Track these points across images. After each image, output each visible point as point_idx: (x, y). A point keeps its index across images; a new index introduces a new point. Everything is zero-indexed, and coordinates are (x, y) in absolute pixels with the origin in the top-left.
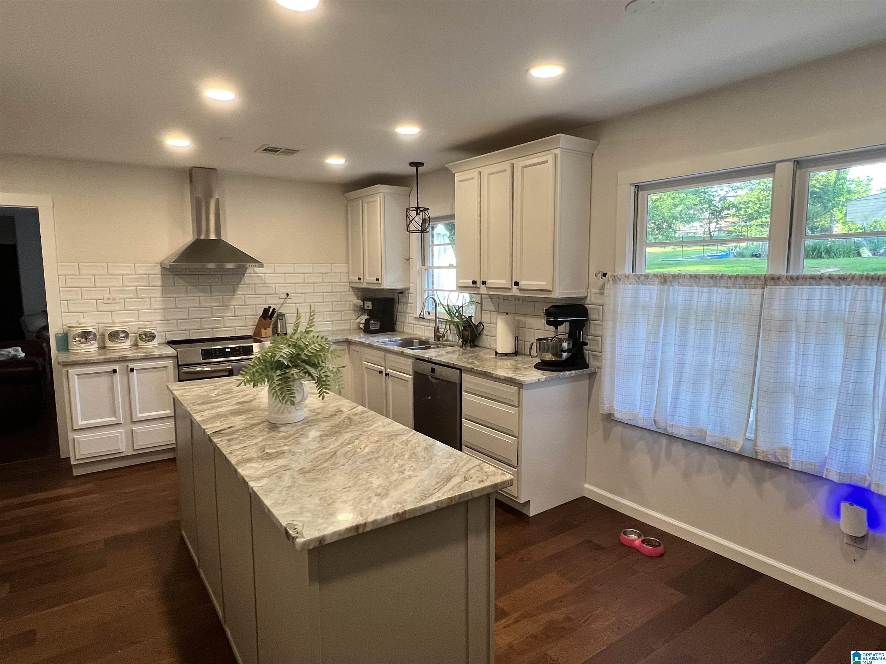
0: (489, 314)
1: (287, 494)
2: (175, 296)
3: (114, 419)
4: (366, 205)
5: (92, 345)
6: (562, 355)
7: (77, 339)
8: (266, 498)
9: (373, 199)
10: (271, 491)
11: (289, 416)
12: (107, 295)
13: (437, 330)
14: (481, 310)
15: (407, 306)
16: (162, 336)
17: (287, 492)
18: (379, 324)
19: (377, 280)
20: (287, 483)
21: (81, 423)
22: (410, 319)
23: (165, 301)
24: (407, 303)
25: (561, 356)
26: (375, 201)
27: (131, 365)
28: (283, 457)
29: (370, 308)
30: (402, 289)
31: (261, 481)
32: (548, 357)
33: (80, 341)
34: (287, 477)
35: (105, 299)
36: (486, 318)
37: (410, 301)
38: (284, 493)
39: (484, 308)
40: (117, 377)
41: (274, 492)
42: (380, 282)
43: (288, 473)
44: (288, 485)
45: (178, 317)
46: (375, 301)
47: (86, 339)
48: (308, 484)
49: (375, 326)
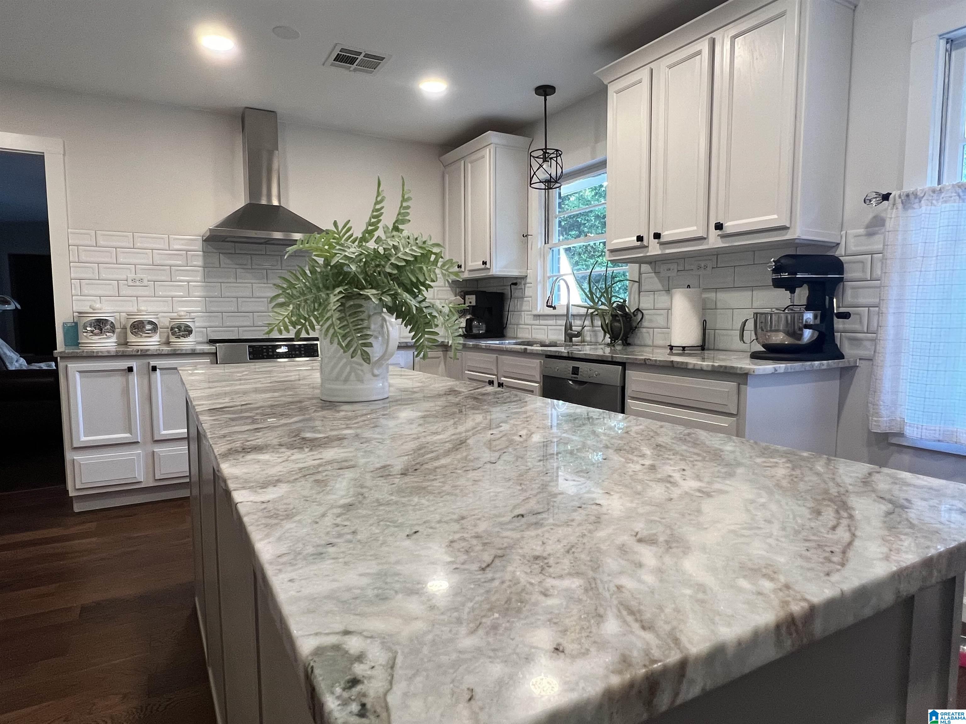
0: (652, 296)
1: (337, 525)
2: (220, 280)
3: (128, 435)
4: (470, 165)
5: (108, 338)
6: (802, 335)
7: (89, 329)
8: (267, 536)
9: (479, 154)
10: (289, 516)
11: (360, 386)
12: (132, 276)
13: (568, 327)
14: (639, 292)
15: (523, 301)
16: (202, 332)
17: (339, 520)
18: (484, 326)
19: (484, 263)
20: (342, 497)
21: (84, 439)
22: (526, 318)
23: (206, 286)
24: (523, 298)
25: (800, 336)
26: (483, 157)
27: (153, 363)
28: (339, 446)
29: (474, 303)
30: (516, 278)
31: (270, 489)
32: (779, 338)
33: (92, 332)
34: (345, 483)
35: (130, 280)
36: (646, 303)
37: (527, 294)
38: (328, 521)
39: (643, 288)
40: (134, 378)
41: (297, 518)
42: (488, 266)
43: (349, 474)
44: (342, 502)
45: (224, 309)
46: (480, 295)
47: (101, 330)
48: (404, 500)
49: (480, 328)
